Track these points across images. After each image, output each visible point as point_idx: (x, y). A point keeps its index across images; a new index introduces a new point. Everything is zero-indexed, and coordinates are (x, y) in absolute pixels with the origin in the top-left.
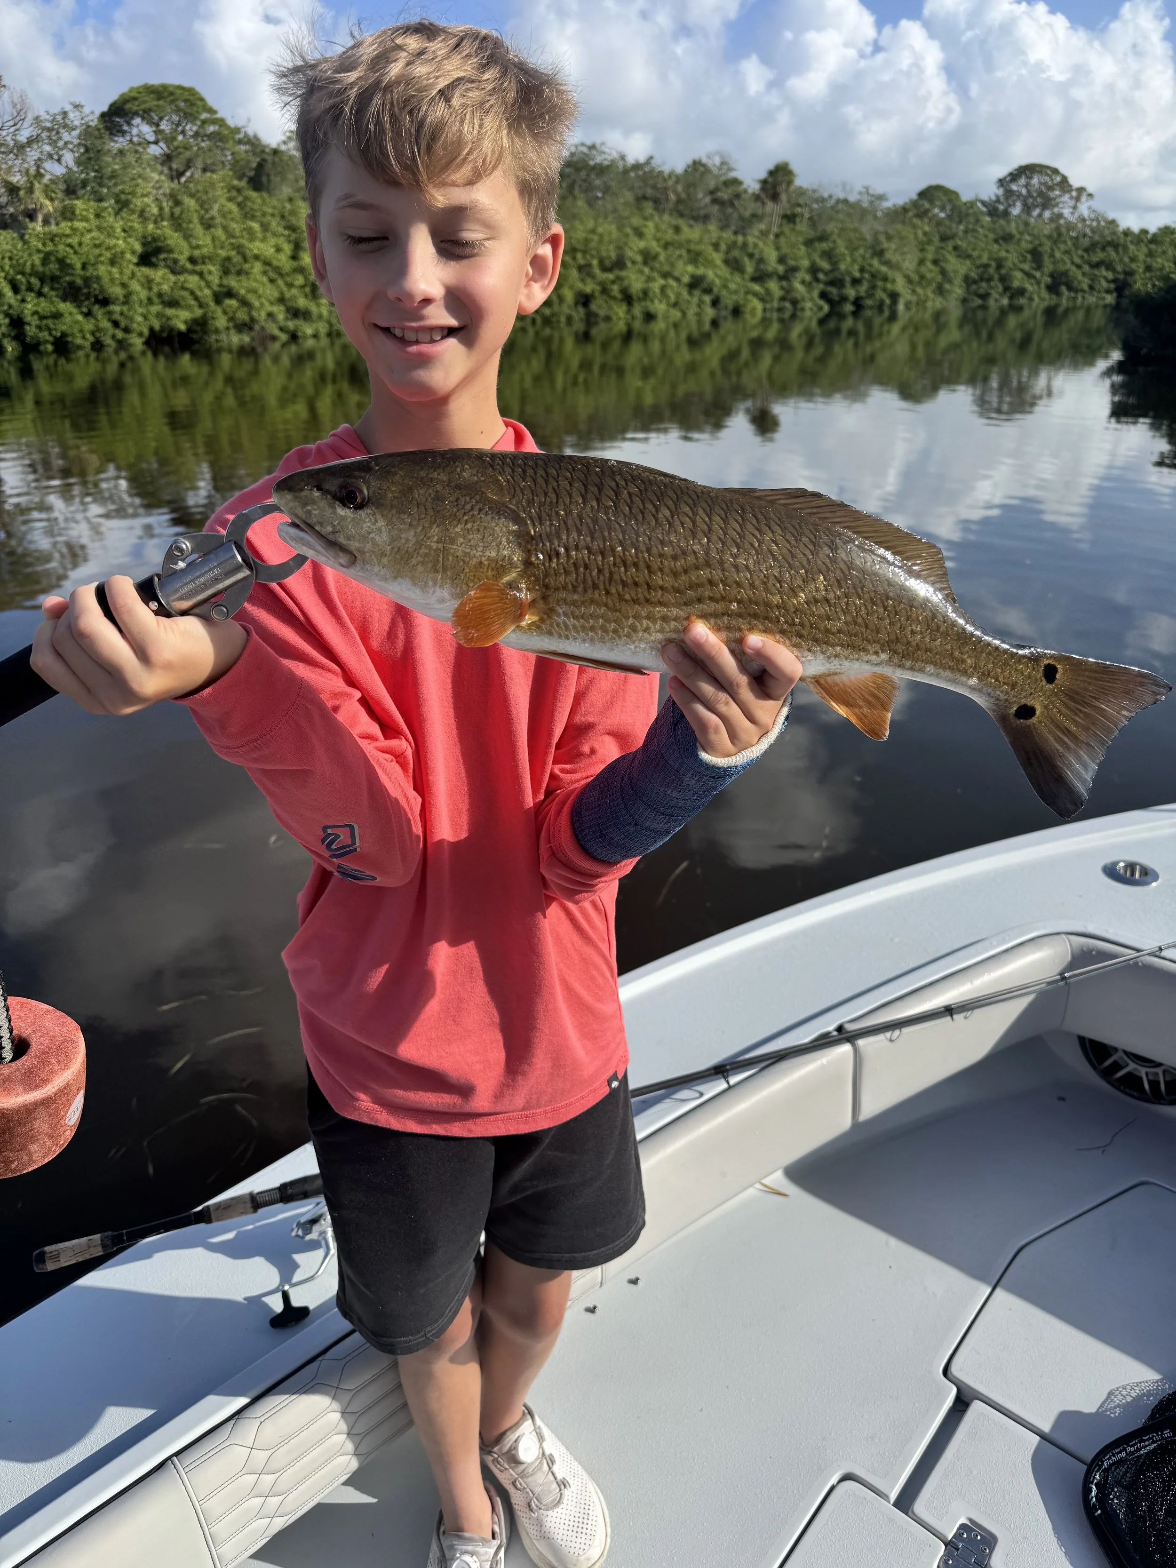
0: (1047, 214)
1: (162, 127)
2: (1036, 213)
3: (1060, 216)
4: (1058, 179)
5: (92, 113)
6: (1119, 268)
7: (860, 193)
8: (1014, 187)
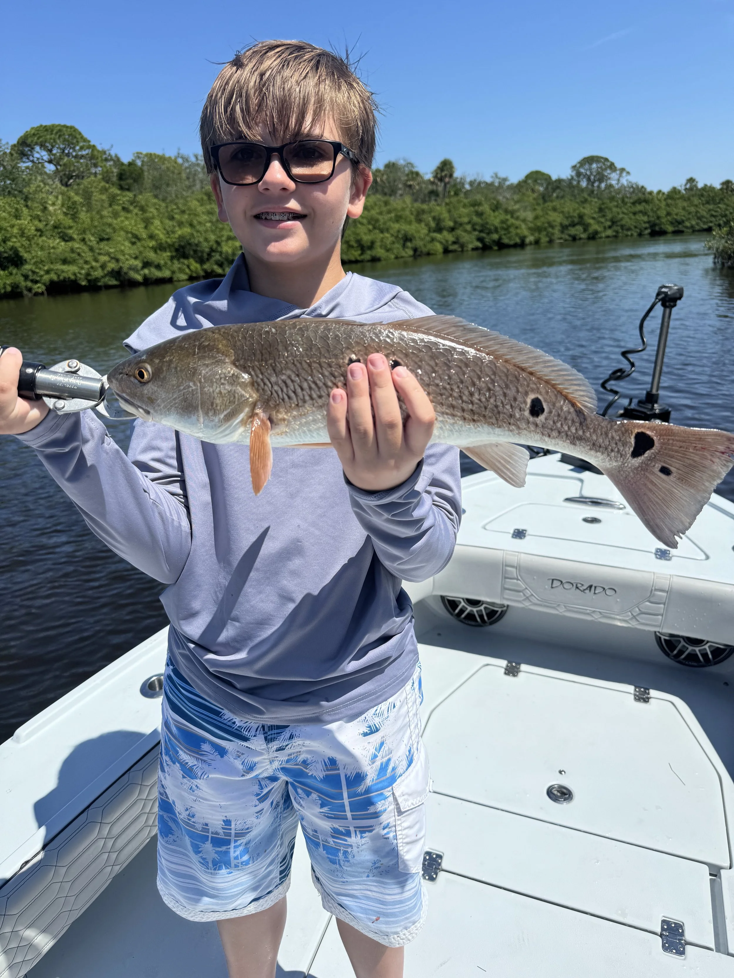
0: (603, 185)
1: (54, 152)
2: (596, 184)
3: (611, 186)
4: (609, 164)
5: (7, 143)
6: (651, 214)
7: (492, 177)
8: (582, 170)
